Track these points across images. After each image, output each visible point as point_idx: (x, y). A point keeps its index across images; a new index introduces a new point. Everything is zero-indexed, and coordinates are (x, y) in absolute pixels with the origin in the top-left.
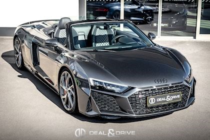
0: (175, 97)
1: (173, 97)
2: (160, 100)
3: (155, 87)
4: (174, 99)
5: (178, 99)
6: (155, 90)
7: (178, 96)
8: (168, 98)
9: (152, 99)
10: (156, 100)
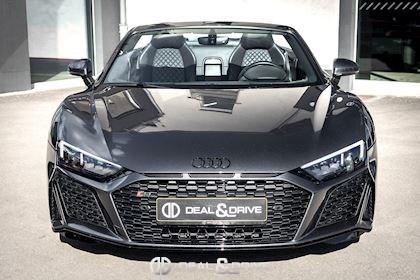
0: (244, 210)
1: (238, 210)
2: (194, 210)
3: (186, 177)
4: (240, 216)
5: (254, 216)
6: (185, 182)
7: (257, 210)
8: (219, 209)
9: (171, 206)
10: (183, 210)
